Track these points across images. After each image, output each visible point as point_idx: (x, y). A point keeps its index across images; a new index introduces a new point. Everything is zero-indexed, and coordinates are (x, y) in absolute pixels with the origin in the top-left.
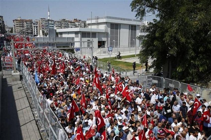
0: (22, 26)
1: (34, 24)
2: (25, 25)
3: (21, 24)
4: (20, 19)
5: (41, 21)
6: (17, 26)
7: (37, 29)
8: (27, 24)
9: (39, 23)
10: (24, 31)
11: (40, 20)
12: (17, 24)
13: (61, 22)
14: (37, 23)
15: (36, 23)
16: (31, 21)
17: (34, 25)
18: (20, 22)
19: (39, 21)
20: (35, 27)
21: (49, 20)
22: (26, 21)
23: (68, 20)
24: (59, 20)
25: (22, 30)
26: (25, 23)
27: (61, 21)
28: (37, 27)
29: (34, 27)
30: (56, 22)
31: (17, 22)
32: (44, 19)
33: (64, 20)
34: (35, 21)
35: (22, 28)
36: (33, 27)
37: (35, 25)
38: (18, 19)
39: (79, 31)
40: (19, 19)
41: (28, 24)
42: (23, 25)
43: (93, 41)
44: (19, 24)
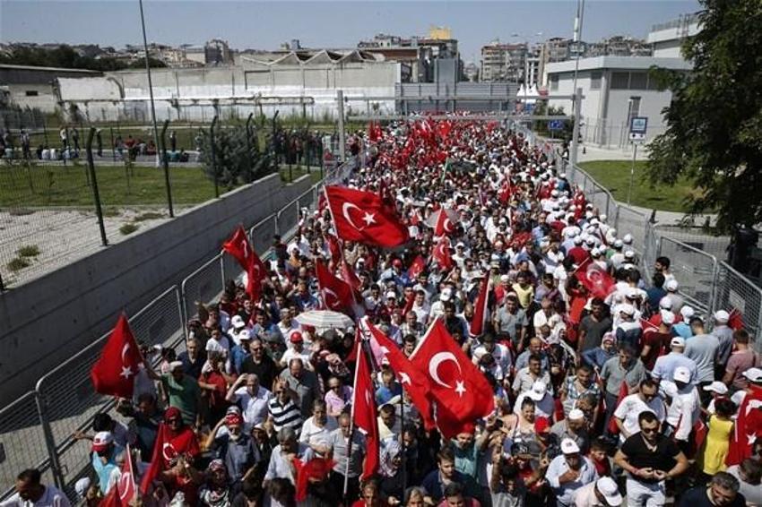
0: (498, 61)
1: (531, 56)
2: (507, 61)
3: (497, 59)
4: (497, 43)
5: (548, 48)
6: (488, 64)
7: (536, 70)
8: (512, 55)
9: (542, 53)
10: (502, 76)
11: (547, 44)
12: (487, 59)
13: (606, 46)
14: (539, 52)
15: (536, 53)
16: (524, 50)
17: (530, 59)
18: (497, 53)
19: (545, 47)
20: (533, 65)
21: (571, 42)
22: (510, 49)
23: (630, 39)
24: (602, 42)
25: (497, 74)
26: (507, 54)
27: (608, 43)
28: (536, 64)
29: (530, 64)
30: (590, 46)
31: (488, 54)
32: (557, 39)
33: (618, 39)
34: (534, 48)
35: (497, 69)
36: (528, 64)
37: (534, 59)
38: (491, 45)
39: (601, 66)
40: (494, 44)
41: (514, 58)
42: (502, 58)
43: (584, 97)
44: (493, 58)
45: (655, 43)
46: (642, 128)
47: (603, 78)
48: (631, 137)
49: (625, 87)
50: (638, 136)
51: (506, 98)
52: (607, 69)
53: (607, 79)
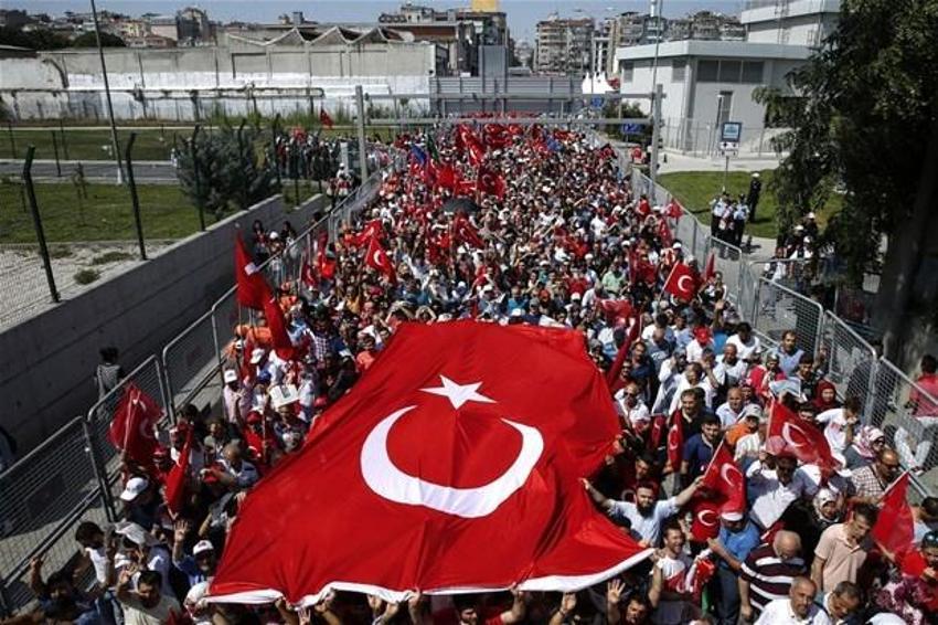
0: (559, 41)
1: (598, 34)
2: (569, 41)
3: (555, 38)
4: (556, 18)
5: (619, 24)
6: (545, 44)
7: (605, 53)
8: (574, 33)
9: (611, 32)
10: (563, 59)
11: (618, 19)
12: (545, 38)
13: (691, 23)
14: (608, 29)
15: (605, 31)
16: (589, 26)
17: (598, 39)
18: (555, 31)
19: (615, 22)
20: (600, 46)
21: (647, 18)
22: (573, 25)
23: (719, 15)
24: (686, 18)
25: (556, 58)
26: (569, 33)
27: (692, 20)
28: (605, 45)
29: (598, 44)
30: (671, 22)
31: (545, 31)
32: (631, 13)
33: (706, 14)
34: (601, 24)
35: (556, 52)
36: (595, 45)
37: (602, 38)
38: (549, 19)
40: (552, 19)
41: (578, 37)
42: (562, 37)
44: (551, 37)
45: (749, 24)
46: (735, 136)
47: (688, 67)
48: (722, 147)
49: (714, 80)
50: (730, 145)
51: (569, 96)
52: (693, 57)
53: (692, 67)
